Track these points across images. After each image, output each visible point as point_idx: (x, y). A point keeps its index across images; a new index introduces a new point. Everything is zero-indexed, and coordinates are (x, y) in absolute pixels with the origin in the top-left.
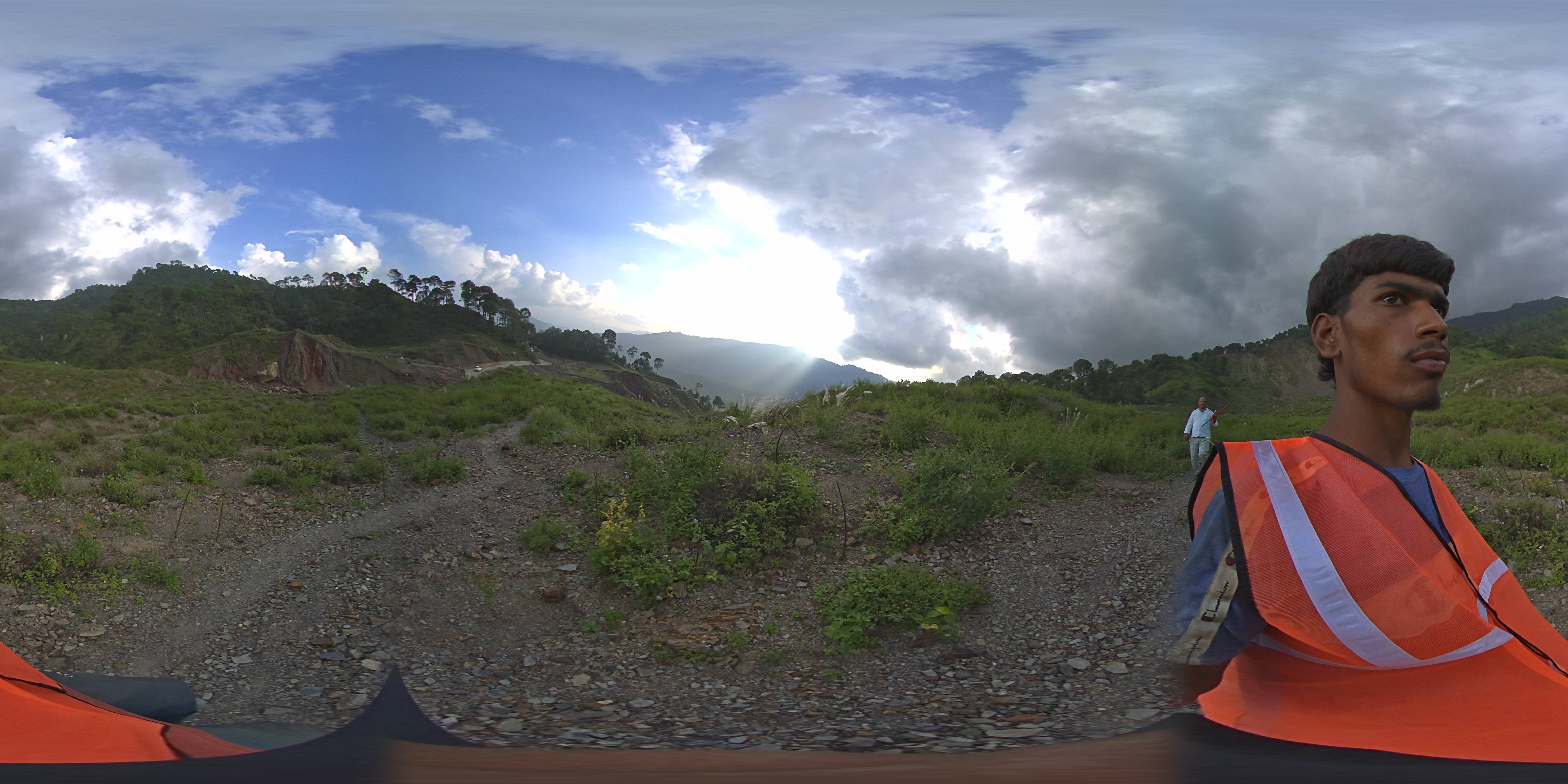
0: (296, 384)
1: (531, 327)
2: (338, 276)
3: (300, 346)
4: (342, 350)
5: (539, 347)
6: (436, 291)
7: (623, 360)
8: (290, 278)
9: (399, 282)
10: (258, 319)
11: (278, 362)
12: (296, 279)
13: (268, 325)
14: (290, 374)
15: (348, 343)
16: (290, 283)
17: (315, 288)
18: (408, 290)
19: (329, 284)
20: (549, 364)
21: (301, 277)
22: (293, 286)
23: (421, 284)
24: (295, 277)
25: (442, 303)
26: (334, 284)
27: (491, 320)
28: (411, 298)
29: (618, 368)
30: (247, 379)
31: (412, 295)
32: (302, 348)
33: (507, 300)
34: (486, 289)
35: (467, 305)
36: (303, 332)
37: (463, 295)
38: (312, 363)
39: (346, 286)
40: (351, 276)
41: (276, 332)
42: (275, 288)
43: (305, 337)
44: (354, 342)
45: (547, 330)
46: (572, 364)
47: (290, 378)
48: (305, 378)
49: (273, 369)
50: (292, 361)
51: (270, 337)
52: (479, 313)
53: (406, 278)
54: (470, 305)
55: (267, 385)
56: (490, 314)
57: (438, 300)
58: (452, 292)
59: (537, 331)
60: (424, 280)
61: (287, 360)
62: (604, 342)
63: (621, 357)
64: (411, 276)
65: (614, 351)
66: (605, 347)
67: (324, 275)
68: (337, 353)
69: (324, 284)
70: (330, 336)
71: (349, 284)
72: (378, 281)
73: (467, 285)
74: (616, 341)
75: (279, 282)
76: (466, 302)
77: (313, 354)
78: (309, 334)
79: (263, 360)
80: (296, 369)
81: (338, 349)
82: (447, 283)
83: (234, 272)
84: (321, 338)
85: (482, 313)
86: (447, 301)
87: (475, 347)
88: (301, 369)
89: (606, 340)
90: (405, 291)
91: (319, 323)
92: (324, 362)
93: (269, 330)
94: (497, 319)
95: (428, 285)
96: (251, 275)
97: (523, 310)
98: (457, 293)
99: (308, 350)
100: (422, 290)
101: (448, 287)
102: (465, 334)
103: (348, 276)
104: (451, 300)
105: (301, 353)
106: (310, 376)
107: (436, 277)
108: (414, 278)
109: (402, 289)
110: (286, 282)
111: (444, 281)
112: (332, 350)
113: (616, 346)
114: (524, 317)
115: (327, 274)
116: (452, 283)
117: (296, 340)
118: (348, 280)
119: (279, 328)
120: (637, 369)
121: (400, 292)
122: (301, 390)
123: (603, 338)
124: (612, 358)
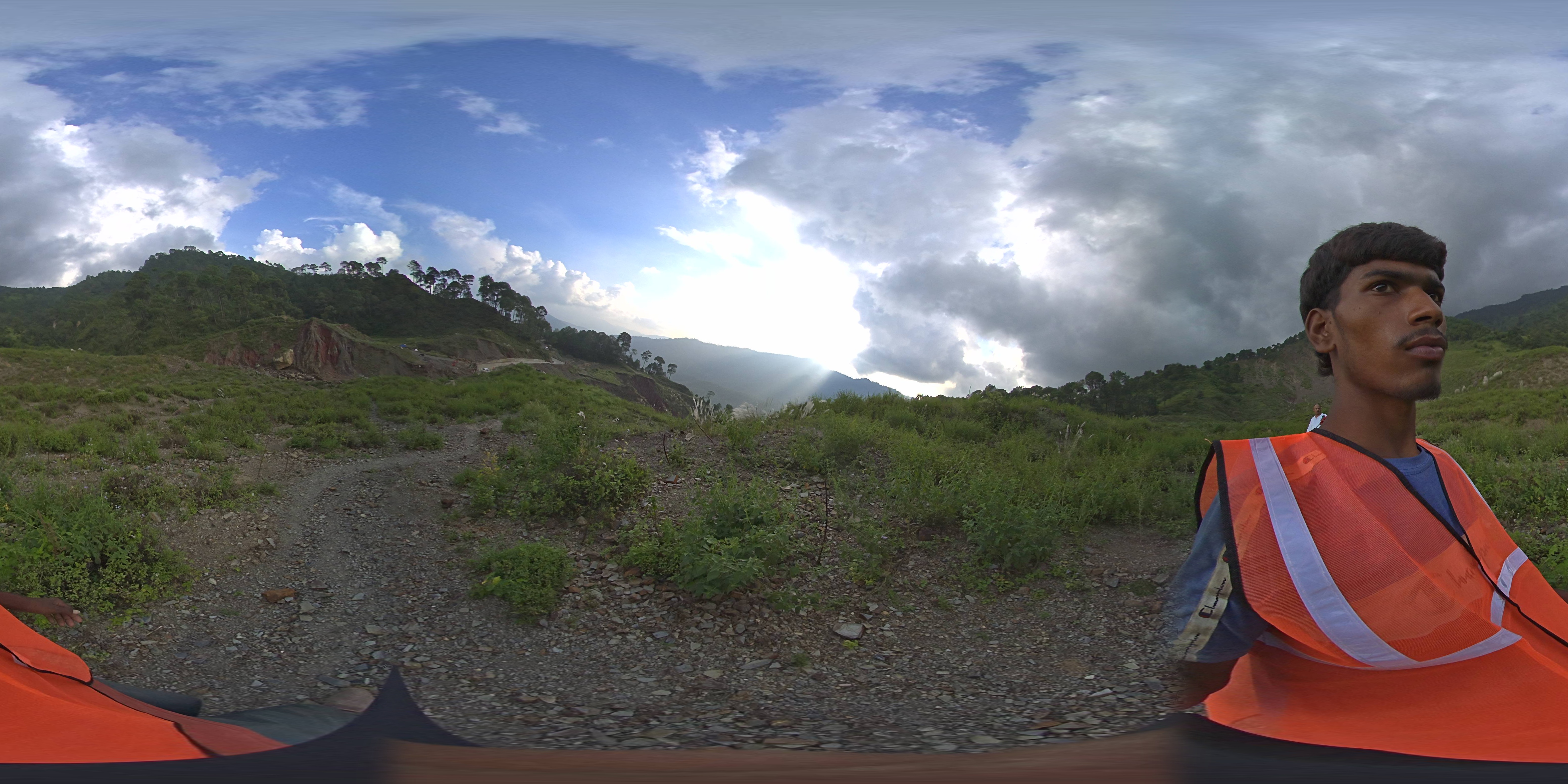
0: (311, 371)
1: (547, 325)
2: (356, 265)
3: (316, 334)
4: (357, 340)
5: (554, 346)
6: (454, 284)
7: (637, 363)
8: (307, 265)
9: (418, 274)
10: (274, 306)
11: (294, 349)
12: (313, 267)
13: (284, 312)
14: (305, 362)
15: (363, 333)
16: (307, 271)
17: (333, 276)
18: (426, 282)
19: (346, 272)
20: (562, 363)
21: (318, 265)
22: (310, 273)
23: (439, 276)
24: (312, 265)
25: (459, 297)
26: (352, 273)
27: (507, 317)
28: (428, 290)
29: (631, 371)
30: (264, 365)
31: (429, 287)
32: (318, 337)
33: (524, 297)
34: (504, 286)
35: (484, 300)
36: (319, 320)
37: (481, 290)
38: (327, 351)
39: (363, 275)
40: (369, 265)
41: (292, 319)
42: (291, 274)
43: (321, 326)
44: (370, 331)
45: (563, 330)
46: (586, 364)
47: (306, 365)
48: (320, 366)
49: (289, 356)
50: (308, 348)
51: (287, 325)
52: (495, 309)
53: (425, 270)
54: (487, 300)
55: (282, 372)
56: (506, 311)
57: (455, 294)
58: (470, 286)
59: (553, 330)
60: (443, 272)
61: (303, 348)
62: (618, 344)
63: (634, 361)
64: (430, 268)
65: (628, 354)
66: (620, 349)
67: (341, 264)
68: (352, 343)
69: (342, 272)
70: (346, 325)
71: (367, 273)
72: (398, 271)
73: (486, 280)
74: (631, 344)
75: (295, 269)
76: (483, 296)
77: (329, 342)
78: (325, 323)
79: (279, 347)
80: (312, 356)
81: (353, 338)
82: (466, 277)
83: (250, 258)
84: (336, 327)
85: (498, 309)
86: (465, 294)
87: (489, 342)
88: (316, 356)
89: (621, 343)
90: (423, 283)
91: (335, 312)
92: (339, 351)
93: (285, 317)
94: (514, 316)
95: (446, 278)
96: (267, 261)
97: (539, 308)
98: (475, 288)
99: (324, 338)
100: (440, 282)
101: (467, 281)
102: (480, 329)
103: (366, 265)
104: (469, 294)
105: (316, 341)
106: (325, 364)
107: (455, 270)
108: (433, 270)
109: (420, 280)
110: (302, 270)
111: (462, 275)
112: (348, 339)
113: (630, 349)
114: (540, 316)
115: (345, 262)
116: (470, 277)
117: (312, 328)
118: (366, 269)
119: (295, 315)
120: (650, 373)
121: (418, 284)
122: (316, 378)
123: (618, 340)
124: (625, 361)
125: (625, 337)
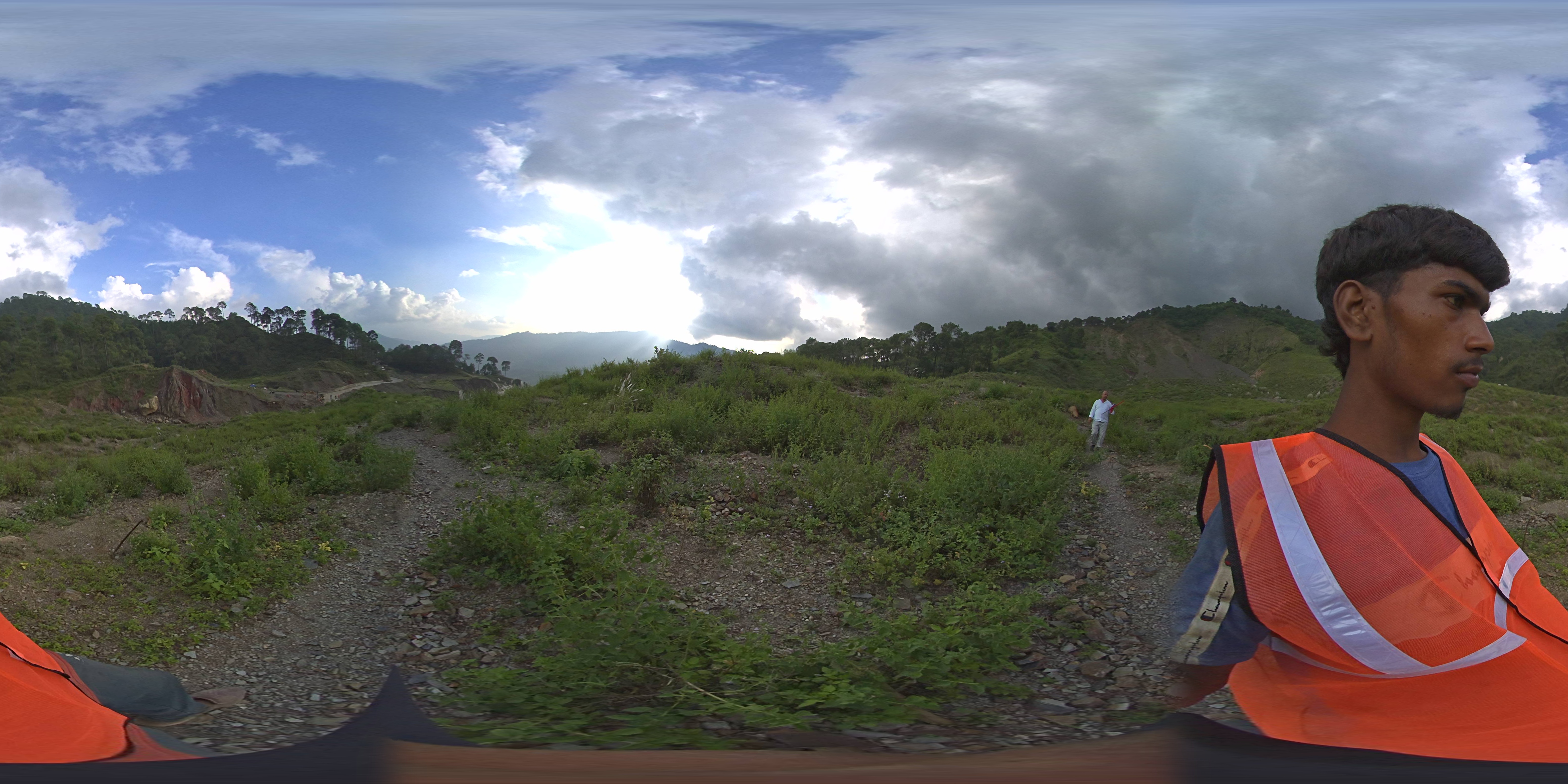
0: (177, 416)
1: (379, 347)
2: (198, 311)
3: (177, 381)
4: (215, 384)
5: (389, 365)
6: (289, 321)
7: (471, 368)
8: (153, 312)
9: (254, 314)
10: (132, 355)
11: (158, 395)
12: (158, 314)
14: (170, 407)
15: (219, 377)
16: (154, 318)
17: (176, 322)
18: (264, 322)
19: (190, 318)
20: (400, 380)
21: (162, 312)
22: (156, 320)
23: (274, 315)
24: (157, 312)
25: (295, 332)
26: (195, 318)
27: (342, 343)
28: (266, 328)
29: (467, 376)
30: (129, 411)
31: (267, 326)
32: (180, 383)
33: (355, 324)
34: (334, 316)
35: (318, 332)
36: (179, 368)
37: (314, 323)
38: (190, 396)
39: (207, 320)
40: (211, 310)
41: (153, 368)
42: (138, 322)
43: (181, 373)
45: (396, 348)
46: (423, 377)
47: (171, 410)
48: (185, 410)
49: (154, 403)
50: (171, 395)
51: (148, 373)
52: (330, 338)
53: (260, 310)
54: (321, 331)
55: (150, 417)
56: (341, 339)
57: (291, 330)
58: (304, 321)
60: (277, 311)
61: (166, 394)
62: (450, 353)
63: (469, 365)
64: (265, 308)
65: (461, 360)
66: (452, 357)
67: (184, 310)
68: (211, 387)
69: (185, 318)
70: (202, 370)
71: (209, 318)
72: (237, 314)
73: (318, 313)
74: (463, 350)
75: (141, 317)
76: (317, 329)
77: (190, 388)
78: (184, 370)
79: (144, 394)
80: (176, 401)
81: (211, 383)
82: (298, 313)
83: (96, 304)
84: (195, 373)
85: (332, 338)
86: (300, 329)
87: (330, 372)
88: (180, 401)
89: (453, 351)
90: (261, 324)
91: (189, 358)
92: (201, 395)
93: (145, 366)
94: (348, 344)
95: (280, 316)
96: (113, 309)
97: (370, 333)
98: (308, 322)
99: (185, 385)
100: (275, 321)
101: (300, 316)
102: (320, 361)
103: (207, 310)
104: (303, 328)
105: (179, 388)
106: (189, 408)
107: (287, 308)
108: (267, 310)
109: (258, 321)
110: (148, 317)
111: (295, 311)
113: (463, 355)
114: (373, 340)
115: (186, 308)
116: (303, 313)
117: (173, 375)
118: (207, 314)
120: (486, 374)
121: (257, 326)
122: (183, 421)
123: (450, 349)
124: (460, 367)
125: (456, 344)
